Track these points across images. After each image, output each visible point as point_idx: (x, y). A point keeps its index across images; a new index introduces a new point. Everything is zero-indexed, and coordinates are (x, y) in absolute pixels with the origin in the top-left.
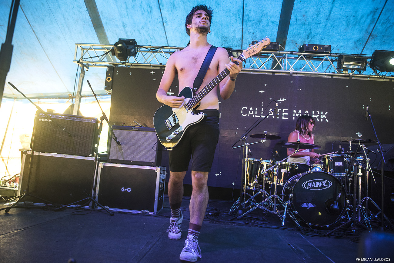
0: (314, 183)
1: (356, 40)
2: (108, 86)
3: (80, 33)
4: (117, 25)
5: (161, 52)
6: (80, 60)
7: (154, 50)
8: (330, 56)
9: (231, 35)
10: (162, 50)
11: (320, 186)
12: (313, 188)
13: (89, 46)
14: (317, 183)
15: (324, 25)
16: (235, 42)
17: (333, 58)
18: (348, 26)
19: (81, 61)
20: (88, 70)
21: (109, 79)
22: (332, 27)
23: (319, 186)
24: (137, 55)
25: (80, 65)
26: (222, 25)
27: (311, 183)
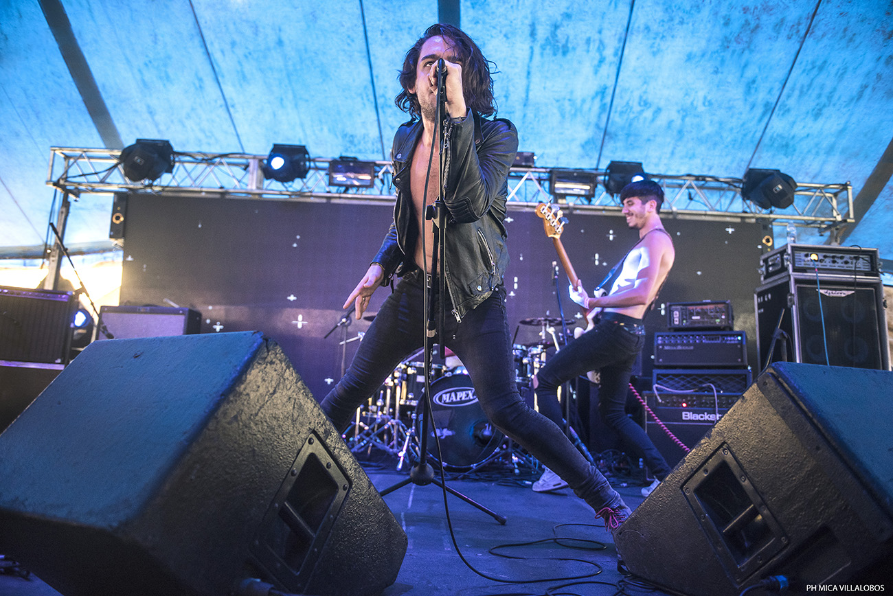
0: (453, 394)
1: (583, 143)
2: (115, 232)
3: (62, 125)
4: (136, 111)
5: (221, 163)
6: (59, 180)
7: (209, 160)
8: (535, 172)
9: (360, 132)
10: (224, 160)
11: (463, 399)
12: (452, 403)
13: (78, 153)
14: (458, 393)
15: (522, 115)
16: (370, 145)
17: (542, 175)
18: (563, 116)
19: (62, 182)
20: (78, 199)
21: (118, 218)
22: (537, 119)
23: (461, 398)
24: (174, 170)
25: (59, 190)
26: (339, 113)
27: (448, 395)
